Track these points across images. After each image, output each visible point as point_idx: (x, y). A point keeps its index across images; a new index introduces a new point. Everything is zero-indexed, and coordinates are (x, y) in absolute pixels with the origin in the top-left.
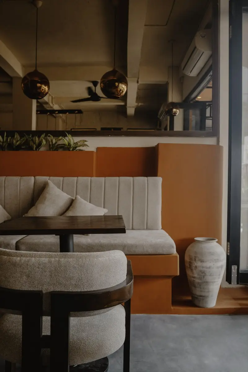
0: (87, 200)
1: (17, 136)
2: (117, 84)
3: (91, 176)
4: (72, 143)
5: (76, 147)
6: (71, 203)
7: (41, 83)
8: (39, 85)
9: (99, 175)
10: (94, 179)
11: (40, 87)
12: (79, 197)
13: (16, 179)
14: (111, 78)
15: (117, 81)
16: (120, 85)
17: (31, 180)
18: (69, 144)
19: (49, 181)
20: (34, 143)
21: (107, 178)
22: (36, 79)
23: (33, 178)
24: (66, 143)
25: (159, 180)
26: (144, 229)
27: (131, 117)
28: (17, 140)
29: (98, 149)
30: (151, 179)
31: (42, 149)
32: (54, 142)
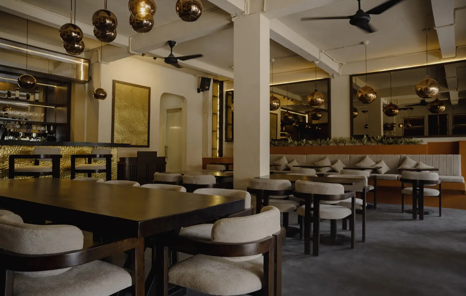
0: (424, 163)
1: (391, 139)
2: (438, 107)
3: (425, 154)
4: (416, 141)
5: (418, 143)
6: (417, 164)
7: (395, 109)
8: (393, 110)
9: (429, 153)
10: (427, 155)
11: (394, 111)
12: (420, 162)
13: (393, 155)
14: (435, 104)
15: (438, 105)
16: (441, 107)
17: (399, 156)
18: (415, 141)
19: (407, 157)
20: (399, 142)
21: (433, 155)
22: (392, 108)
23: (399, 155)
24: (413, 141)
25: (460, 156)
26: (452, 175)
27: (455, 106)
28: (391, 140)
29: (429, 143)
30: (455, 155)
31: (402, 144)
32: (408, 141)
